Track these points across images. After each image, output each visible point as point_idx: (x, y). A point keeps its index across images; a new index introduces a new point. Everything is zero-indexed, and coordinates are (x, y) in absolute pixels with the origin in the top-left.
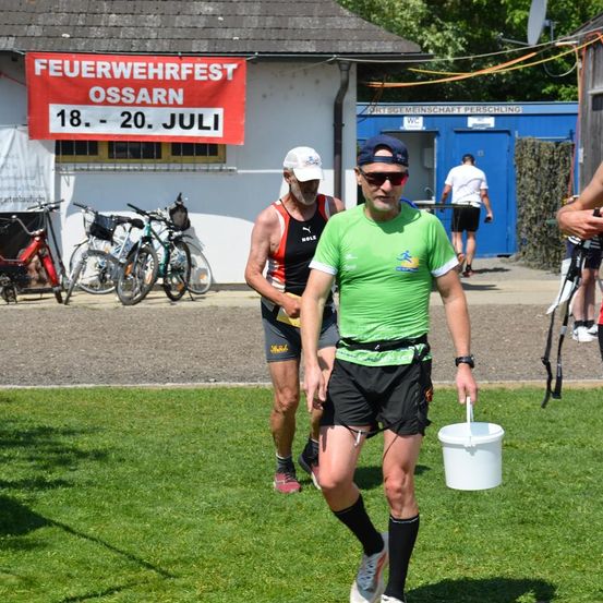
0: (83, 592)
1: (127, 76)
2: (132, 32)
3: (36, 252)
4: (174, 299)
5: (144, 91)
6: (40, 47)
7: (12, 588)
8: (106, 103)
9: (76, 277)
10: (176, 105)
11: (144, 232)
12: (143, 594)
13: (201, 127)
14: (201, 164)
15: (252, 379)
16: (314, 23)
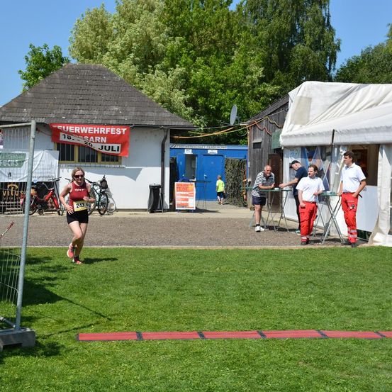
0: (80, 326)
1: (86, 132)
2: (88, 116)
3: (51, 196)
4: (102, 214)
5: (92, 138)
6: (54, 121)
7: (53, 324)
10: (103, 143)
12: (103, 327)
13: (112, 150)
14: (112, 165)
15: (134, 245)
16: (155, 114)
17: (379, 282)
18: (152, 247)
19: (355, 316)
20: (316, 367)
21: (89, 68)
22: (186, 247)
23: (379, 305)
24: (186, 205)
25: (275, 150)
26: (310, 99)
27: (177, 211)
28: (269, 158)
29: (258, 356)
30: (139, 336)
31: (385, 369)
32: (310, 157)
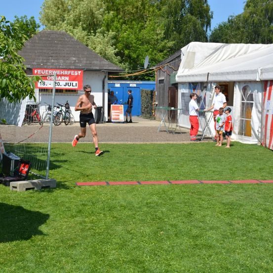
2: (57, 64)
3: (35, 114)
4: (66, 125)
5: (60, 77)
6: (36, 67)
8: (51, 80)
9: (44, 119)
10: (67, 80)
11: (60, 109)
13: (73, 86)
14: (72, 94)
16: (98, 62)
17: (232, 159)
18: (102, 143)
19: (217, 175)
20: (197, 195)
21: (56, 33)
22: (122, 143)
23: (231, 170)
24: (118, 119)
25: (172, 84)
26: (194, 53)
27: (112, 122)
28: (169, 89)
29: (169, 191)
30: (107, 183)
31: (231, 195)
32: (194, 89)
